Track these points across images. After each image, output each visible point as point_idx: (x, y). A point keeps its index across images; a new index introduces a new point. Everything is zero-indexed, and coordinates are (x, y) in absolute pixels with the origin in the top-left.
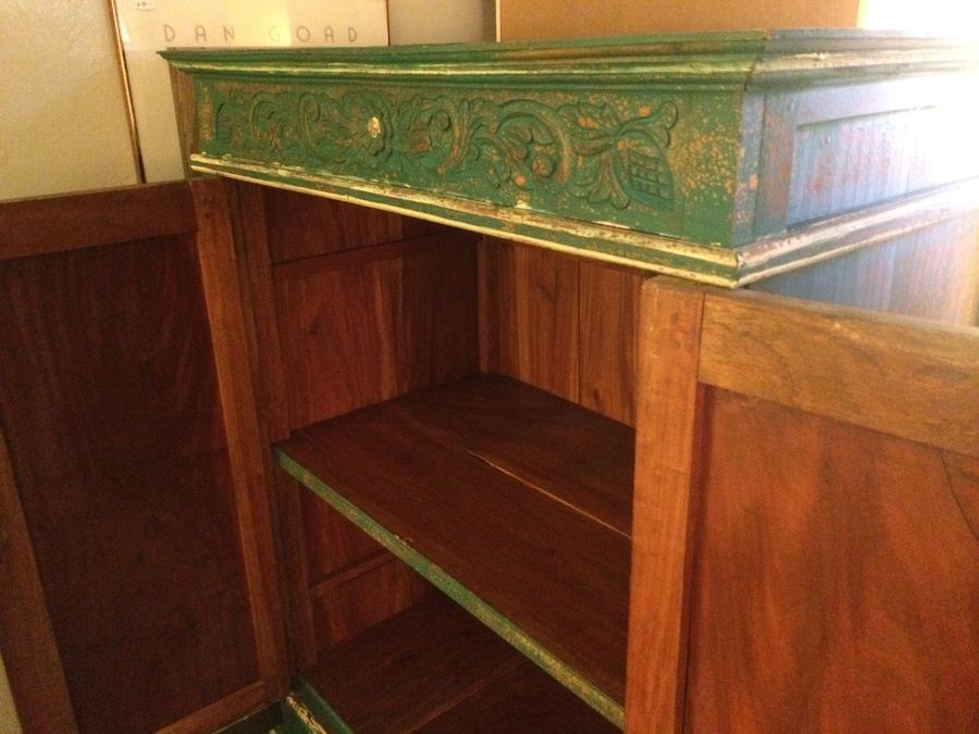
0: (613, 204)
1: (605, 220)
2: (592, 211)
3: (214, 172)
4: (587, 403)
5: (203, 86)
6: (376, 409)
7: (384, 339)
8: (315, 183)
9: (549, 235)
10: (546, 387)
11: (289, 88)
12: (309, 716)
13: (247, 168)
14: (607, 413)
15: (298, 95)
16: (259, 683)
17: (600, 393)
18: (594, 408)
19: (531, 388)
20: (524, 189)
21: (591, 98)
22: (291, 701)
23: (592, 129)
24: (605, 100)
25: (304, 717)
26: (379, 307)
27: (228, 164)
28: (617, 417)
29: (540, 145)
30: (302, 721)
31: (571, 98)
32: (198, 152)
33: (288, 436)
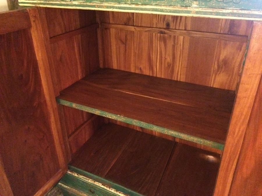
0: (234, 2)
1: (230, 8)
3: (34, 5)
4: (138, 72)
6: (78, 83)
7: (78, 61)
9: (211, 13)
10: (123, 69)
12: (77, 175)
14: (144, 73)
16: (61, 170)
17: (142, 68)
18: (140, 73)
19: (117, 70)
20: (196, 0)
22: (69, 172)
25: (76, 175)
26: (76, 50)
27: (39, 2)
28: (148, 74)
30: (76, 176)
33: (59, 94)
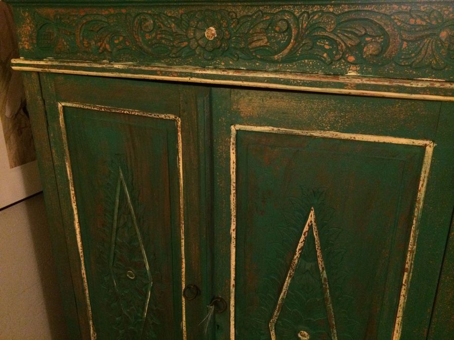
0: (432, 68)
1: (424, 78)
2: (414, 72)
5: (24, 12)
8: (156, 71)
11: (124, 11)
13: (78, 65)
15: (133, 15)
20: (354, 64)
21: (422, 7)
23: (419, 26)
24: (434, 7)
27: (50, 63)
29: (370, 36)
31: (405, 8)
32: (18, 57)
